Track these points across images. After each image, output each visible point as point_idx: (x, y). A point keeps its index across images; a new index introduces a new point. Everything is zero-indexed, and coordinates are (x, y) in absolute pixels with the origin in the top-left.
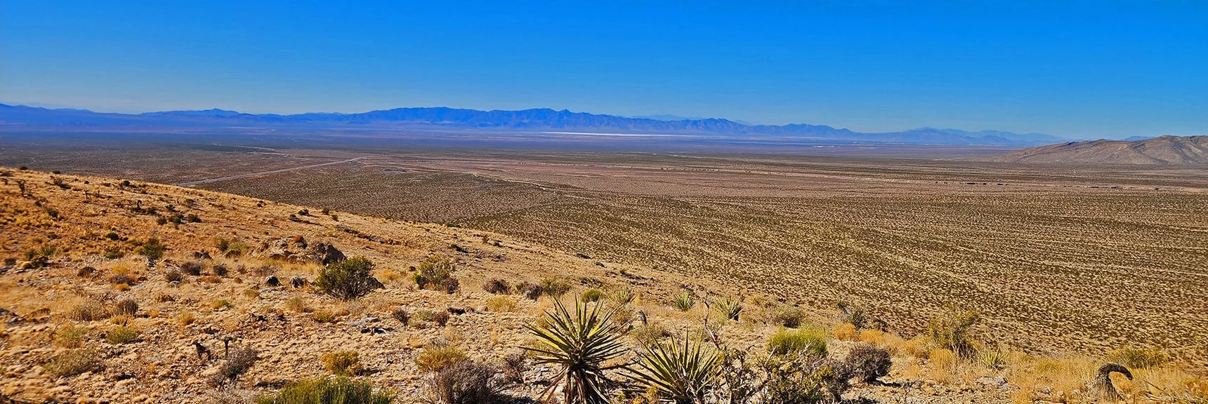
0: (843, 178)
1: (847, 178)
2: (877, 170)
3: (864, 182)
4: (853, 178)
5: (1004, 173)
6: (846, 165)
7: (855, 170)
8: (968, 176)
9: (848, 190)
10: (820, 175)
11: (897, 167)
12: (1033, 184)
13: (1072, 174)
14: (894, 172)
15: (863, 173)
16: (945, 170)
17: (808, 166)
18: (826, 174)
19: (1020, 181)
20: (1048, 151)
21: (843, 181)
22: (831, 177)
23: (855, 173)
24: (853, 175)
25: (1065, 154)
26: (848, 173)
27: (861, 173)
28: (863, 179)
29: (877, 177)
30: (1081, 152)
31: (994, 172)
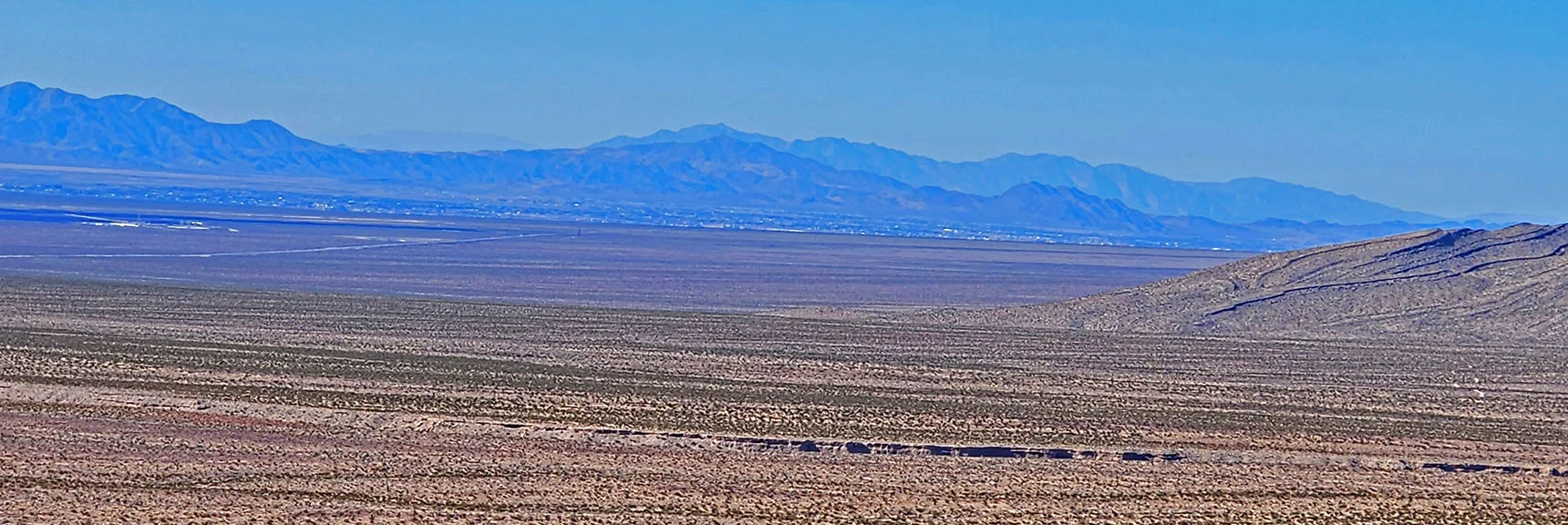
0: (283, 413)
1: (307, 413)
2: (473, 372)
3: (404, 440)
4: (343, 419)
5: (1148, 390)
6: (289, 338)
7: (344, 365)
8: (971, 410)
9: (323, 485)
10: (150, 397)
11: (578, 355)
12: (1299, 458)
13: (1472, 401)
14: (566, 379)
15: (395, 388)
16: (842, 375)
17: (72, 340)
18: (190, 389)
19: (1230, 438)
20: (1343, 273)
21: (295, 433)
22: (222, 407)
23: (350, 385)
24: (340, 399)
25: (1429, 296)
26: (309, 383)
27: (382, 387)
28: (402, 421)
29: (474, 408)
30: (1503, 282)
31: (1096, 389)
